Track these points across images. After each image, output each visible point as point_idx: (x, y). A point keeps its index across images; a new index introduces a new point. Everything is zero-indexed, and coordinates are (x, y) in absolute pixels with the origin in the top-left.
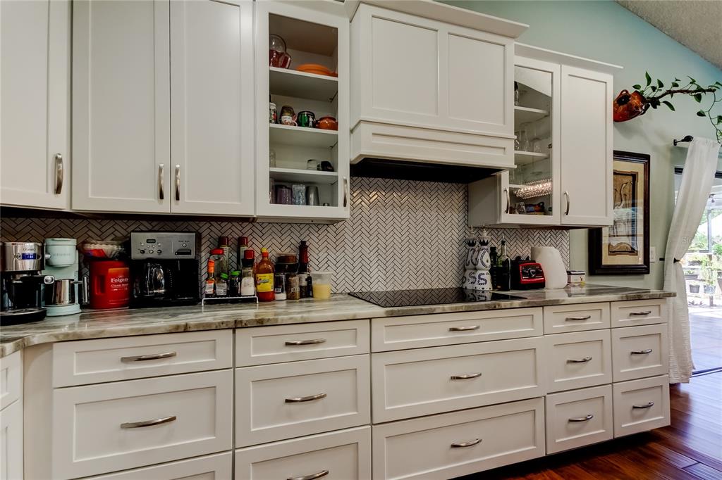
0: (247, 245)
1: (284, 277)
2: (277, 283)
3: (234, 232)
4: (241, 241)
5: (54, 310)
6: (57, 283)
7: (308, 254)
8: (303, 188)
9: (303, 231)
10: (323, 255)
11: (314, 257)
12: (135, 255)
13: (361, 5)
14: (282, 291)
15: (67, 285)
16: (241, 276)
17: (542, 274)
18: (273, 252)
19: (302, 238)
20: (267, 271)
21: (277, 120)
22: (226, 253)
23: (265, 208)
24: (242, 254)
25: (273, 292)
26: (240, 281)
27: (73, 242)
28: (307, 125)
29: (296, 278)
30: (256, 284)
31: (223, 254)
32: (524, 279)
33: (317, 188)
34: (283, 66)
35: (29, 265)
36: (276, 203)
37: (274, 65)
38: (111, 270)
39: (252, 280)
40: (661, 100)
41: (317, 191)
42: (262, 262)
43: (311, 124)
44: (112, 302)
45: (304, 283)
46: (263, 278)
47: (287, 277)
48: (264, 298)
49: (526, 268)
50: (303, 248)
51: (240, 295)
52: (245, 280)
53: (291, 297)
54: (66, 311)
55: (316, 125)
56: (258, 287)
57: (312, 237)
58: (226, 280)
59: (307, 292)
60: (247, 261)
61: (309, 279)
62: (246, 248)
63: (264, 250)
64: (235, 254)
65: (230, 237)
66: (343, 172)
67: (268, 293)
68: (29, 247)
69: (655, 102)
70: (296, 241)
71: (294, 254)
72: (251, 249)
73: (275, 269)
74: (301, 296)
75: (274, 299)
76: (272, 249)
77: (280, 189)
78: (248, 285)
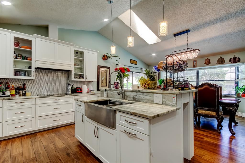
0: (8, 84)
1: (18, 91)
2: (16, 92)
7: (26, 86)
8: (23, 72)
9: (25, 81)
10: (30, 86)
11: (27, 87)
13: (37, 38)
14: (17, 94)
16: (6, 91)
17: (82, 90)
18: (16, 86)
19: (24, 83)
20: (13, 90)
21: (16, 58)
22: (2, 86)
23: (13, 77)
24: (7, 86)
25: (15, 94)
26: (6, 92)
28: (24, 59)
29: (21, 91)
30: (10, 93)
31: (1, 86)
32: (78, 91)
33: (28, 72)
34: (18, 46)
36: (16, 75)
37: (15, 46)
39: (9, 92)
40: (110, 57)
42: (12, 88)
43: (25, 59)
45: (24, 92)
46: (12, 91)
47: (19, 91)
48: (12, 95)
49: (78, 89)
50: (24, 85)
51: (6, 95)
53: (20, 95)
55: (27, 59)
56: (11, 93)
57: (27, 82)
58: (2, 92)
59: (25, 94)
60: (8, 88)
61: (25, 92)
62: (8, 85)
63: (13, 85)
64: (5, 86)
65: (3, 82)
66: (33, 70)
69: (109, 57)
70: (22, 83)
71: (21, 86)
72: (9, 85)
73: (16, 89)
74: (23, 95)
75: (15, 96)
76: (15, 85)
77: (17, 72)
78: (8, 93)
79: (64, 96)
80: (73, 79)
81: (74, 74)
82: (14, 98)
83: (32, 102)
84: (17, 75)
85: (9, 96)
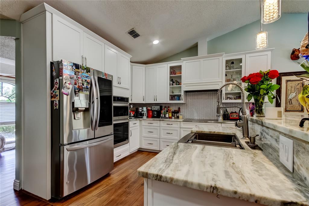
1: (174, 114)
2: (172, 115)
3: (167, 106)
4: (168, 107)
5: (143, 117)
6: (144, 113)
10: (184, 110)
11: (181, 110)
12: (152, 109)
15: (145, 113)
16: (166, 114)
21: (173, 85)
22: (166, 109)
27: (146, 107)
29: (176, 115)
32: (231, 118)
34: (175, 74)
35: (141, 111)
36: (171, 100)
37: (171, 75)
38: (150, 112)
41: (179, 97)
42: (170, 111)
44: (150, 117)
46: (170, 114)
48: (170, 118)
50: (179, 108)
52: (167, 114)
53: (175, 118)
54: (145, 117)
55: (178, 84)
58: (164, 114)
59: (178, 117)
60: (168, 111)
61: (179, 115)
66: (182, 94)
67: (170, 117)
68: (141, 108)
71: (177, 110)
73: (173, 112)
74: (177, 118)
75: (172, 118)
76: (173, 109)
77: (172, 97)
78: (167, 116)
79: (206, 122)
80: (224, 101)
81: (225, 93)
82: (171, 120)
83: (177, 125)
84: (173, 100)
85: (167, 118)
